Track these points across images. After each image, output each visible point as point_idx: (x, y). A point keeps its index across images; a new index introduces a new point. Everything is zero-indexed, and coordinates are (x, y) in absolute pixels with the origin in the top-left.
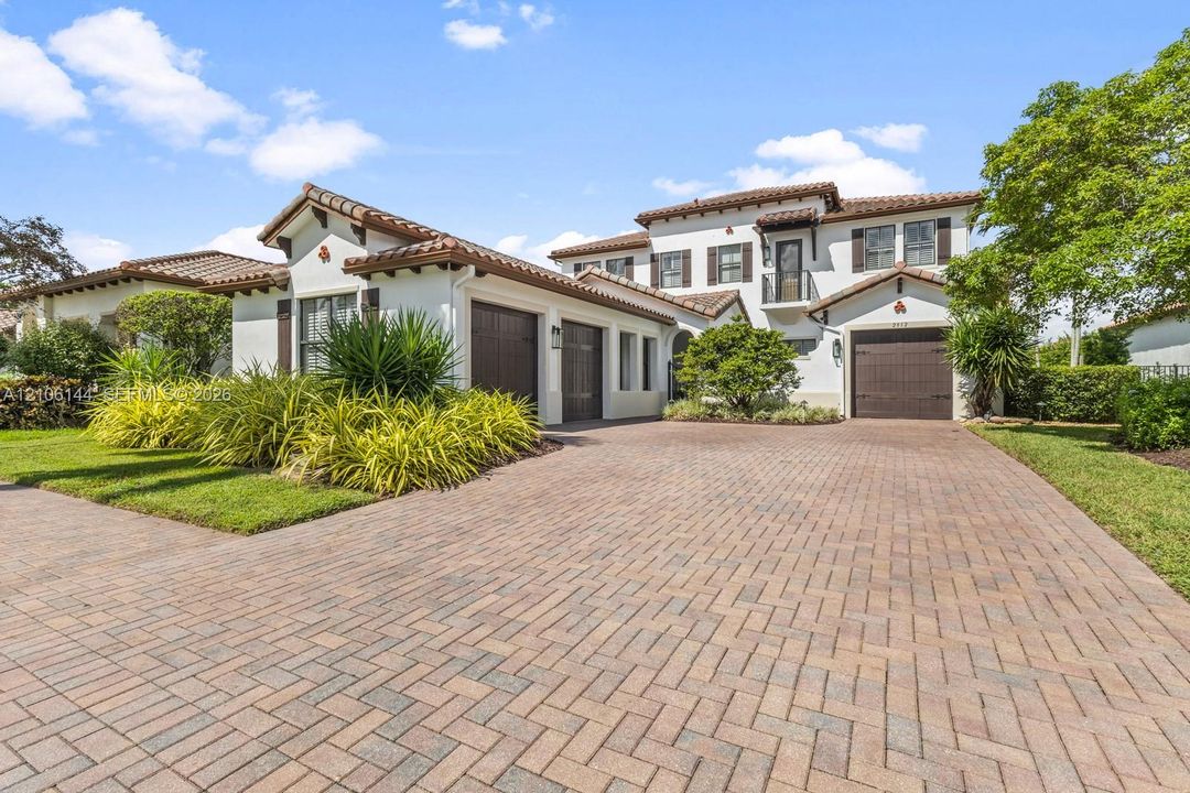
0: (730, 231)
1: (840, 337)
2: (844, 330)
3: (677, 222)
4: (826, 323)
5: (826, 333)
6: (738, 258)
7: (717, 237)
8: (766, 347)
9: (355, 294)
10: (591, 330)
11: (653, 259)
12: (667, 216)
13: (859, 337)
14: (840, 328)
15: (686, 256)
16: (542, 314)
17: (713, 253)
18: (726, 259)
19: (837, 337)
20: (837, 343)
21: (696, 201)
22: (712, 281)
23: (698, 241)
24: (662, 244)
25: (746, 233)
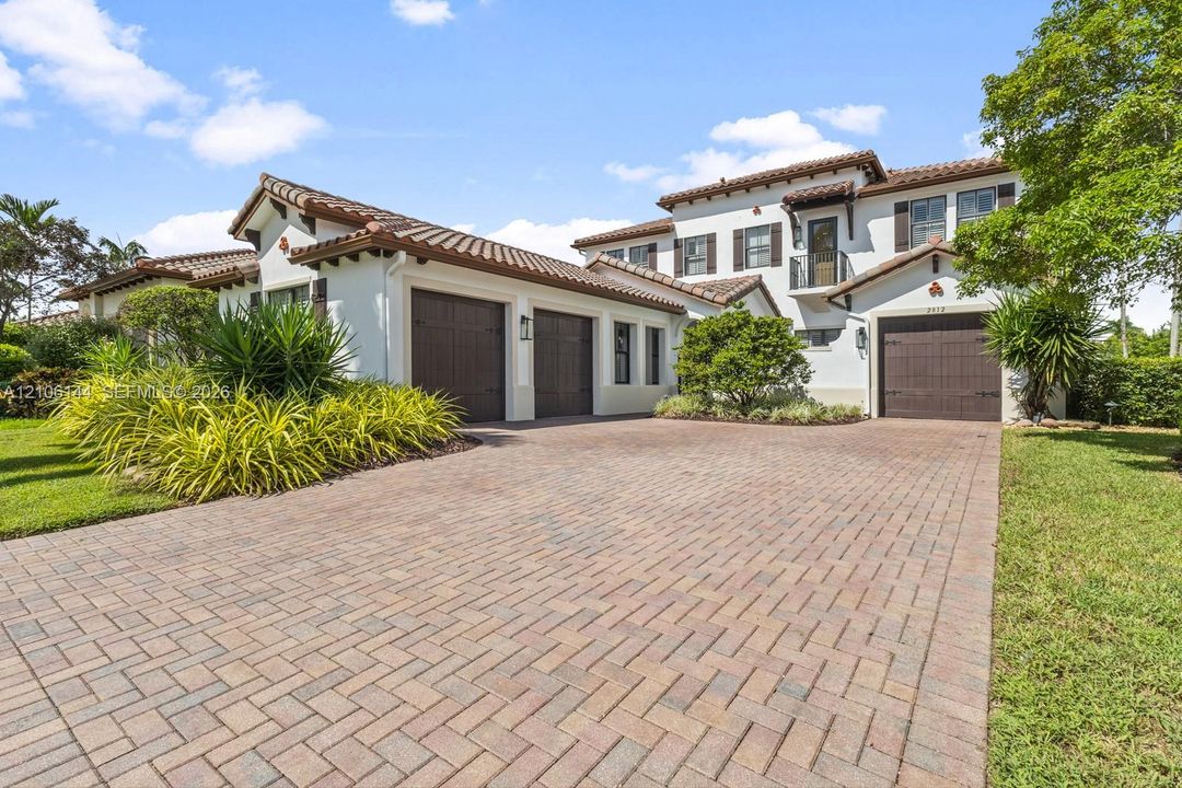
0: (757, 211)
1: (865, 325)
2: (869, 317)
3: (701, 204)
4: (849, 309)
5: (849, 321)
6: (766, 240)
7: (744, 218)
8: (766, 337)
9: (307, 285)
10: (580, 320)
11: (677, 244)
12: (690, 198)
13: (886, 325)
14: (866, 315)
15: (711, 239)
16: (509, 303)
17: (739, 236)
18: (753, 242)
19: (862, 324)
20: (861, 332)
21: (723, 180)
22: (738, 266)
23: (723, 224)
24: (686, 229)
25: (774, 213)
